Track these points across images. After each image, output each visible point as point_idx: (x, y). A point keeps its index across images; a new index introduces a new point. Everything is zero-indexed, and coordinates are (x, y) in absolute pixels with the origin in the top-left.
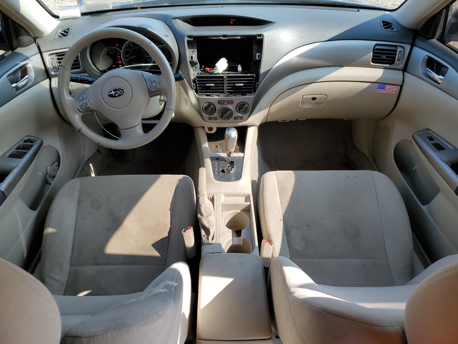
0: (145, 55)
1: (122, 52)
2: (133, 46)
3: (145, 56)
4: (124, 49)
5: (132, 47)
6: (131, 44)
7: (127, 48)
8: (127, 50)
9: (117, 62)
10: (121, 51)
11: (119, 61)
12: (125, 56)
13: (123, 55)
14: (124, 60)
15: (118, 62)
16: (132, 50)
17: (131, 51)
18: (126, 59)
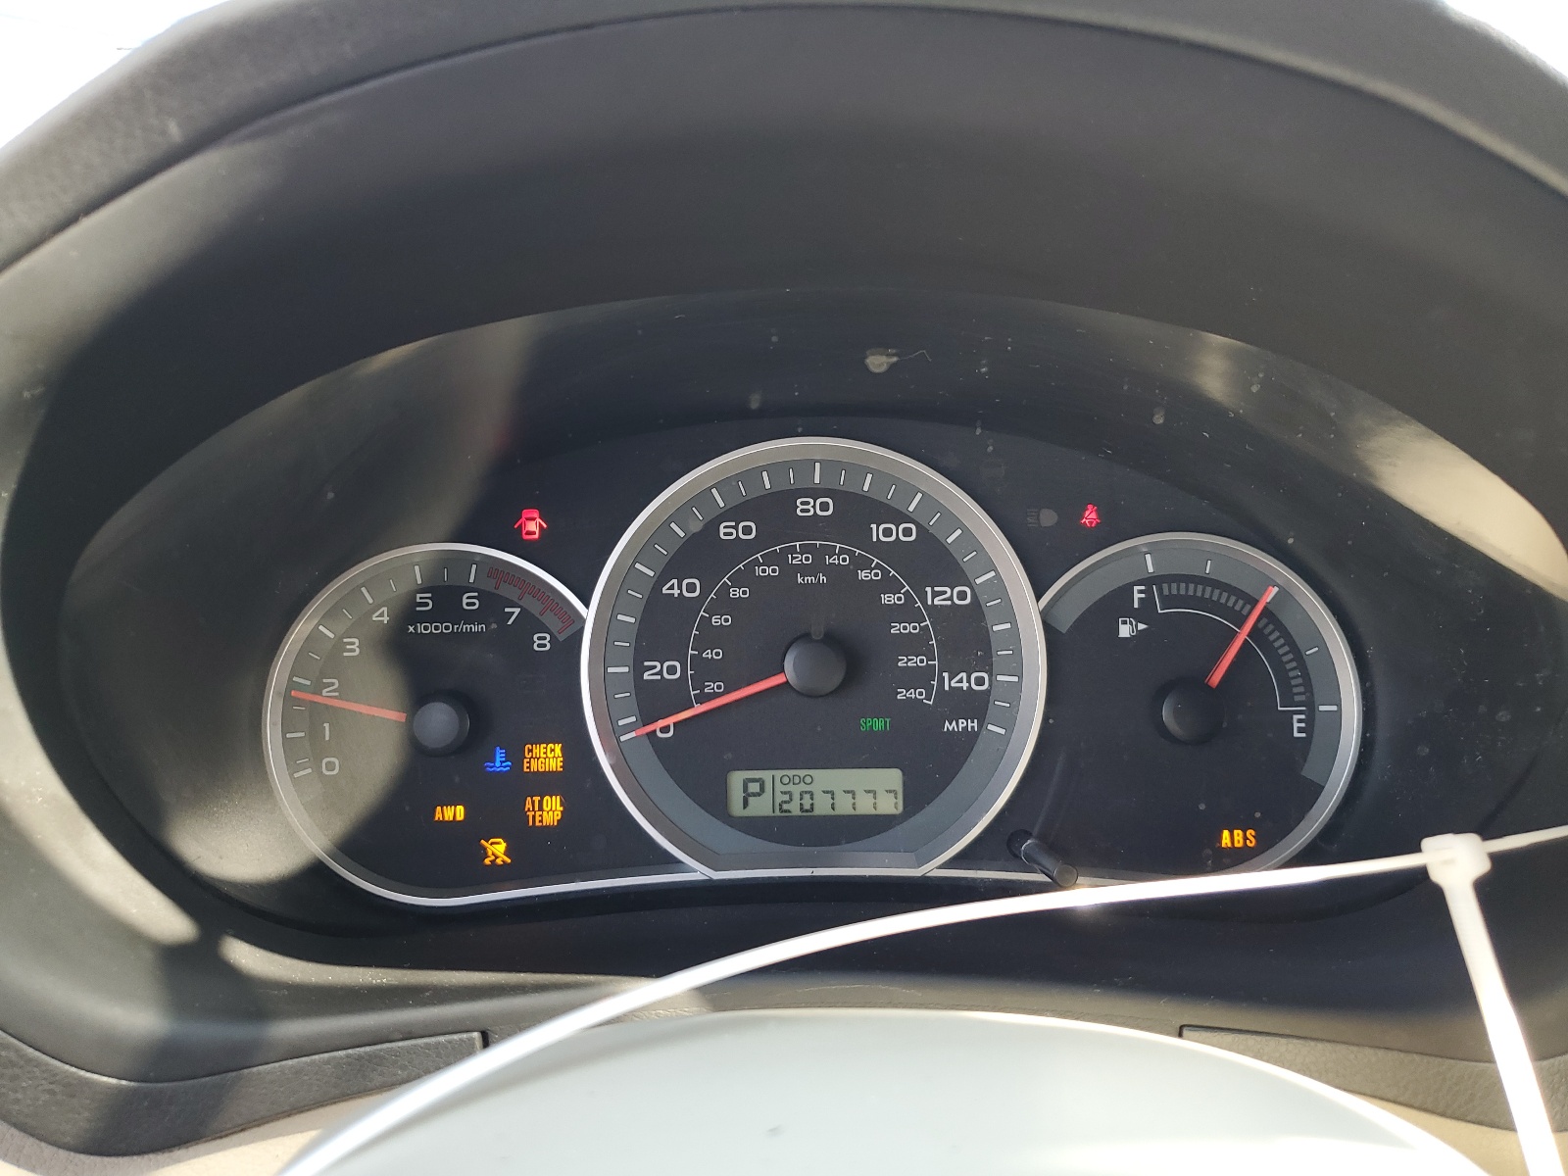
0: (916, 661)
1: (589, 614)
2: (750, 547)
3: (920, 678)
4: (625, 576)
5: (740, 548)
6: (735, 513)
7: (674, 568)
8: (672, 588)
9: (499, 755)
10: (587, 605)
11: (539, 750)
12: (638, 669)
13: (604, 655)
14: (610, 733)
15: (516, 756)
16: (737, 593)
17: (723, 604)
18: (647, 718)
